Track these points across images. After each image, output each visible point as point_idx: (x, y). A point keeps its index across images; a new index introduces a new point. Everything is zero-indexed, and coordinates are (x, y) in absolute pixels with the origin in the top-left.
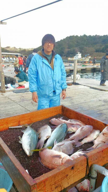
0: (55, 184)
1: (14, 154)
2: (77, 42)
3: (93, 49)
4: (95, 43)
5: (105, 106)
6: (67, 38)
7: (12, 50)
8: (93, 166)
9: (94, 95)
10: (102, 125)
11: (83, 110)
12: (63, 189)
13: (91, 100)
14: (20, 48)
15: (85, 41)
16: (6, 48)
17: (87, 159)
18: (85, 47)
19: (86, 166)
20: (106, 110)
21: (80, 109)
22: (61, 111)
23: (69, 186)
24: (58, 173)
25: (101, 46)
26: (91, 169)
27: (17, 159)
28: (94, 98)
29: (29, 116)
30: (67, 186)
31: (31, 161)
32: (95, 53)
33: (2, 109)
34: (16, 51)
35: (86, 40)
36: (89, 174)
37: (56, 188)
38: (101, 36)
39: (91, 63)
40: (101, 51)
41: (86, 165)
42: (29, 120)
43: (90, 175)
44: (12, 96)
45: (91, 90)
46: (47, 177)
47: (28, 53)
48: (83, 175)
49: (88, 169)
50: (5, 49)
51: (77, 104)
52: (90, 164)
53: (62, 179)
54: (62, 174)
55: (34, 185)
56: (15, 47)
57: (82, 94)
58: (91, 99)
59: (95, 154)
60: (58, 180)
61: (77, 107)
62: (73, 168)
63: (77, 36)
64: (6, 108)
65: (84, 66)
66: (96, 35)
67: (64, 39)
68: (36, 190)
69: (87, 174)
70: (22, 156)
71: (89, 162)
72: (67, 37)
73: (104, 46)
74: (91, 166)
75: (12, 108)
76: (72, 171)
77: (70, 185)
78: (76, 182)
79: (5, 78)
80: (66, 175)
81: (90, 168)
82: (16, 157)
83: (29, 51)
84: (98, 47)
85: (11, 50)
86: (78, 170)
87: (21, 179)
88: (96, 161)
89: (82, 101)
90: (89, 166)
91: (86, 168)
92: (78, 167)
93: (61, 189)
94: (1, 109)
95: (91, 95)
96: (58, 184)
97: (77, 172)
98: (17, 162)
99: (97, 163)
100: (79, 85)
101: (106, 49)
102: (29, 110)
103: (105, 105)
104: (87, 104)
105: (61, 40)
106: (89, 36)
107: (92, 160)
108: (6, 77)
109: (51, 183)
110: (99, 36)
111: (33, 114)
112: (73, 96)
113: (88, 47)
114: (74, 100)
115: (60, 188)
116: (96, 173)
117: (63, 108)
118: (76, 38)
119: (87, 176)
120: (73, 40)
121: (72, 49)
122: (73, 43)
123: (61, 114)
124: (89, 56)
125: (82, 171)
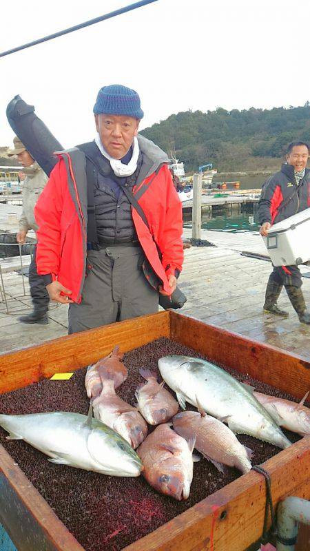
2: (201, 130)
3: (244, 147)
6: (172, 118)
8: (284, 504)
9: (254, 274)
10: (296, 368)
11: (226, 320)
13: (248, 290)
15: (223, 125)
17: (267, 483)
18: (223, 144)
19: (262, 504)
21: (217, 319)
22: (167, 327)
24: (178, 536)
25: (268, 140)
26: (279, 512)
28: (254, 284)
29: (70, 348)
31: (84, 494)
32: (252, 158)
35: (225, 125)
39: (238, 187)
40: (268, 154)
41: (264, 500)
42: (70, 360)
43: (275, 533)
44: (15, 285)
45: (245, 262)
48: (256, 533)
49: (270, 511)
51: (208, 305)
52: (275, 496)
54: (191, 539)
57: (220, 272)
58: (247, 287)
59: (289, 463)
61: (209, 314)
62: (224, 515)
63: (198, 113)
65: (219, 196)
66: (253, 109)
67: (162, 123)
70: (55, 480)
71: (272, 489)
73: (274, 140)
74: (280, 501)
76: (223, 525)
80: (203, 538)
81: (277, 509)
84: (258, 141)
86: (241, 521)
88: (294, 484)
89: (223, 293)
90: (274, 504)
91: (263, 512)
92: (240, 510)
95: (247, 275)
97: (237, 526)
99: (296, 492)
100: (209, 248)
104: (237, 303)
105: (155, 125)
106: (231, 112)
110: (261, 109)
111: (83, 342)
112: (194, 280)
113: (230, 142)
114: (199, 293)
116: (296, 526)
117: (173, 318)
118: (196, 119)
119: (266, 537)
120: (187, 125)
121: (186, 150)
122: (190, 132)
123: (168, 337)
124: (213, 169)
125: (252, 520)
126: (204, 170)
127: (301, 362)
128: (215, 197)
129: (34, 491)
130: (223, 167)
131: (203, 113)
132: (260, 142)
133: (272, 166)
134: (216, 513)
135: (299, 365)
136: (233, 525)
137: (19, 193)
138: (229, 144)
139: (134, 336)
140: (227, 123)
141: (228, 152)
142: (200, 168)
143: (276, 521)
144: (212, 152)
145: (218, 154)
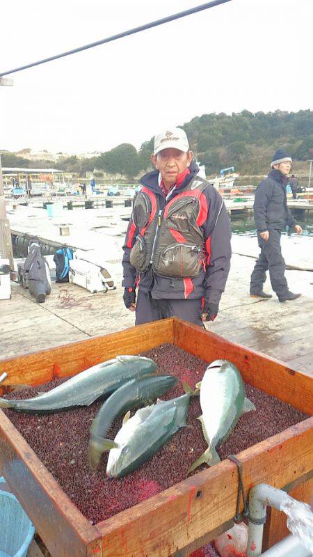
0: (153, 538)
1: (43, 459)
2: (225, 132)
3: (268, 150)
4: (275, 135)
5: (298, 315)
7: (39, 158)
8: (254, 489)
10: (282, 374)
12: (173, 551)
14: (60, 153)
15: (247, 127)
16: (20, 152)
17: (239, 470)
18: (247, 146)
19: (235, 488)
20: (300, 328)
22: (171, 333)
23: (191, 544)
24: (159, 508)
25: (293, 142)
26: (250, 496)
27: (51, 472)
30: (186, 544)
33: (6, 328)
34: (48, 162)
35: (250, 127)
36: (244, 511)
37: (154, 549)
38: (293, 115)
41: (236, 485)
42: (81, 362)
43: (247, 514)
46: (129, 520)
47: (83, 165)
48: (230, 513)
49: (241, 496)
50: (18, 155)
52: (246, 484)
53: (172, 523)
54: (170, 512)
55: (96, 540)
56: (46, 151)
59: (260, 455)
60: (160, 529)
62: (199, 494)
63: (222, 116)
64: (16, 324)
65: (239, 200)
66: (278, 112)
67: (186, 125)
68: (100, 554)
69: (240, 510)
70: (63, 464)
72: (196, 118)
73: (300, 142)
74: (251, 487)
75: (33, 324)
76: (198, 503)
77: (193, 540)
78: (209, 533)
79: (14, 237)
80: (181, 512)
81: (248, 494)
82: (46, 465)
83: (88, 159)
84: (283, 144)
85: (35, 159)
86: (215, 500)
87: (60, 527)
88: (265, 473)
90: (245, 490)
91: (236, 495)
92: (214, 491)
93: (170, 553)
94: (3, 329)
96: (160, 539)
97: (212, 506)
98: (50, 481)
99: (267, 480)
101: (308, 151)
102: (83, 329)
103: (298, 311)
106: (256, 114)
107: (252, 472)
108: (15, 234)
109: (140, 536)
111: (93, 346)
113: (254, 145)
115: (167, 549)
116: (264, 508)
117: (177, 325)
118: (220, 120)
119: (239, 517)
120: (211, 127)
121: (209, 152)
122: (213, 135)
123: (172, 342)
124: (235, 172)
125: (225, 501)
126: (226, 173)
127: (287, 369)
128: (235, 201)
129: (44, 470)
130: (246, 170)
131: (228, 114)
132: (285, 145)
133: (297, 170)
134: (192, 491)
135: (285, 372)
136: (208, 504)
137: (40, 195)
138: (253, 147)
139: (140, 342)
140: (253, 126)
141: (252, 155)
142: (222, 171)
143: (247, 504)
144: (235, 154)
145: (242, 157)
